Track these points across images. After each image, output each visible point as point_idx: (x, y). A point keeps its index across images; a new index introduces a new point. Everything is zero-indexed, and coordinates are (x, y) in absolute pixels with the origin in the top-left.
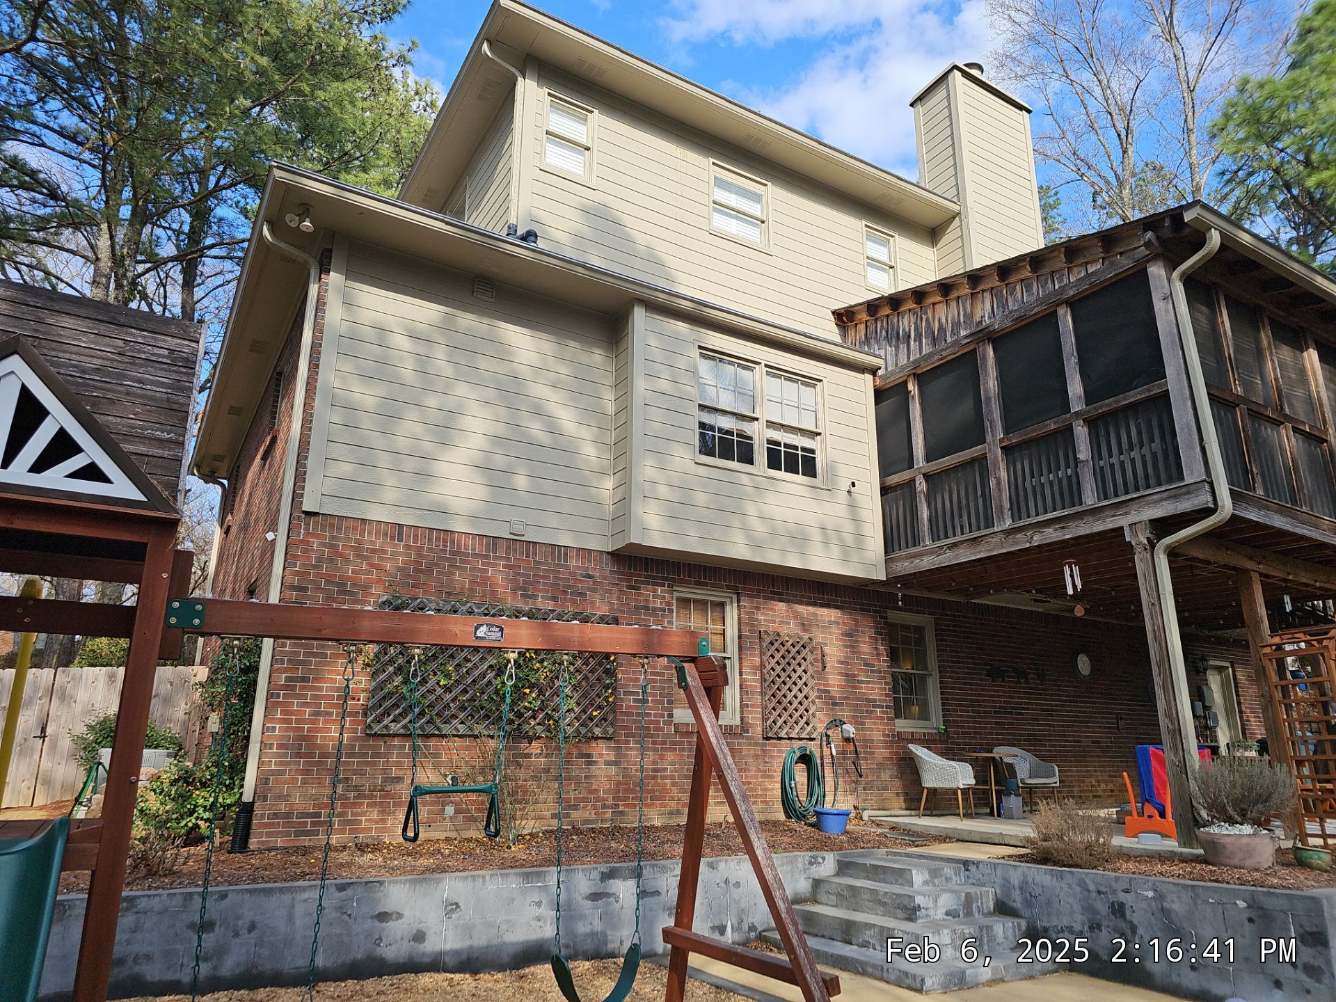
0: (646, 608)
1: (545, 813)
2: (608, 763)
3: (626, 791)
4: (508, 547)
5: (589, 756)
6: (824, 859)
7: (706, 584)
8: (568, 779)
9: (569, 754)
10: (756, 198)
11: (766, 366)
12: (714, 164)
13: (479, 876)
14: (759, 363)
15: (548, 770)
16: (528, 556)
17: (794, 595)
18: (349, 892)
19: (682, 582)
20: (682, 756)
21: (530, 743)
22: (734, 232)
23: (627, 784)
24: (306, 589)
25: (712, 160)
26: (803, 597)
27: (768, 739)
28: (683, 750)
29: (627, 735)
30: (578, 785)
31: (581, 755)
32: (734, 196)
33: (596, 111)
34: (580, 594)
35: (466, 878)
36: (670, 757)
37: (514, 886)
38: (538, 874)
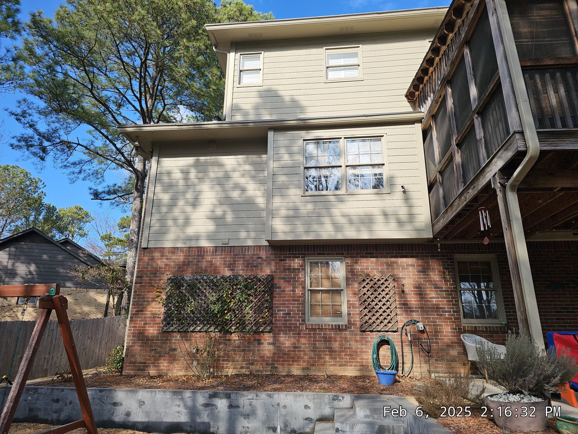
0: (289, 269)
1: (238, 366)
2: (269, 344)
3: (278, 357)
4: (222, 250)
5: (259, 340)
6: (343, 398)
7: (324, 254)
8: (249, 351)
9: (250, 339)
10: (355, 55)
11: (345, 138)
12: (326, 49)
13: (154, 391)
14: (341, 138)
15: (239, 347)
16: (230, 252)
17: (381, 253)
18: (104, 393)
19: (309, 254)
20: (310, 340)
21: (231, 334)
22: (343, 77)
23: (278, 354)
24: (143, 277)
25: (325, 48)
26: (388, 253)
27: (364, 331)
28: (310, 337)
29: (279, 331)
30: (253, 354)
31: (255, 340)
32: (342, 60)
33: (263, 52)
34: (255, 267)
35: (148, 391)
36: (303, 340)
37: (168, 397)
38: (180, 392)
